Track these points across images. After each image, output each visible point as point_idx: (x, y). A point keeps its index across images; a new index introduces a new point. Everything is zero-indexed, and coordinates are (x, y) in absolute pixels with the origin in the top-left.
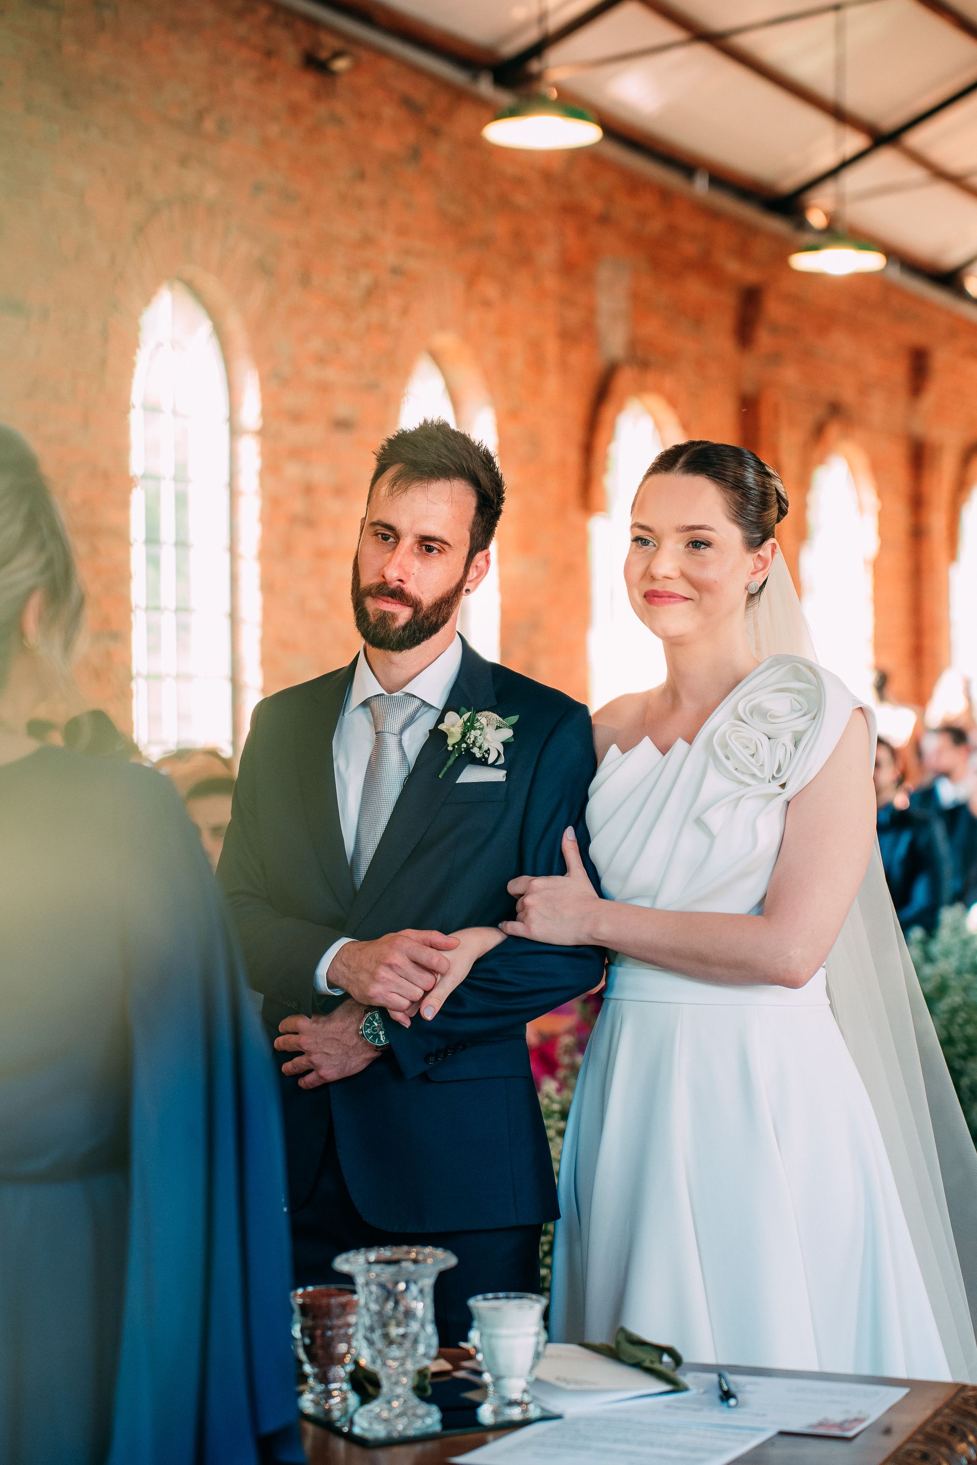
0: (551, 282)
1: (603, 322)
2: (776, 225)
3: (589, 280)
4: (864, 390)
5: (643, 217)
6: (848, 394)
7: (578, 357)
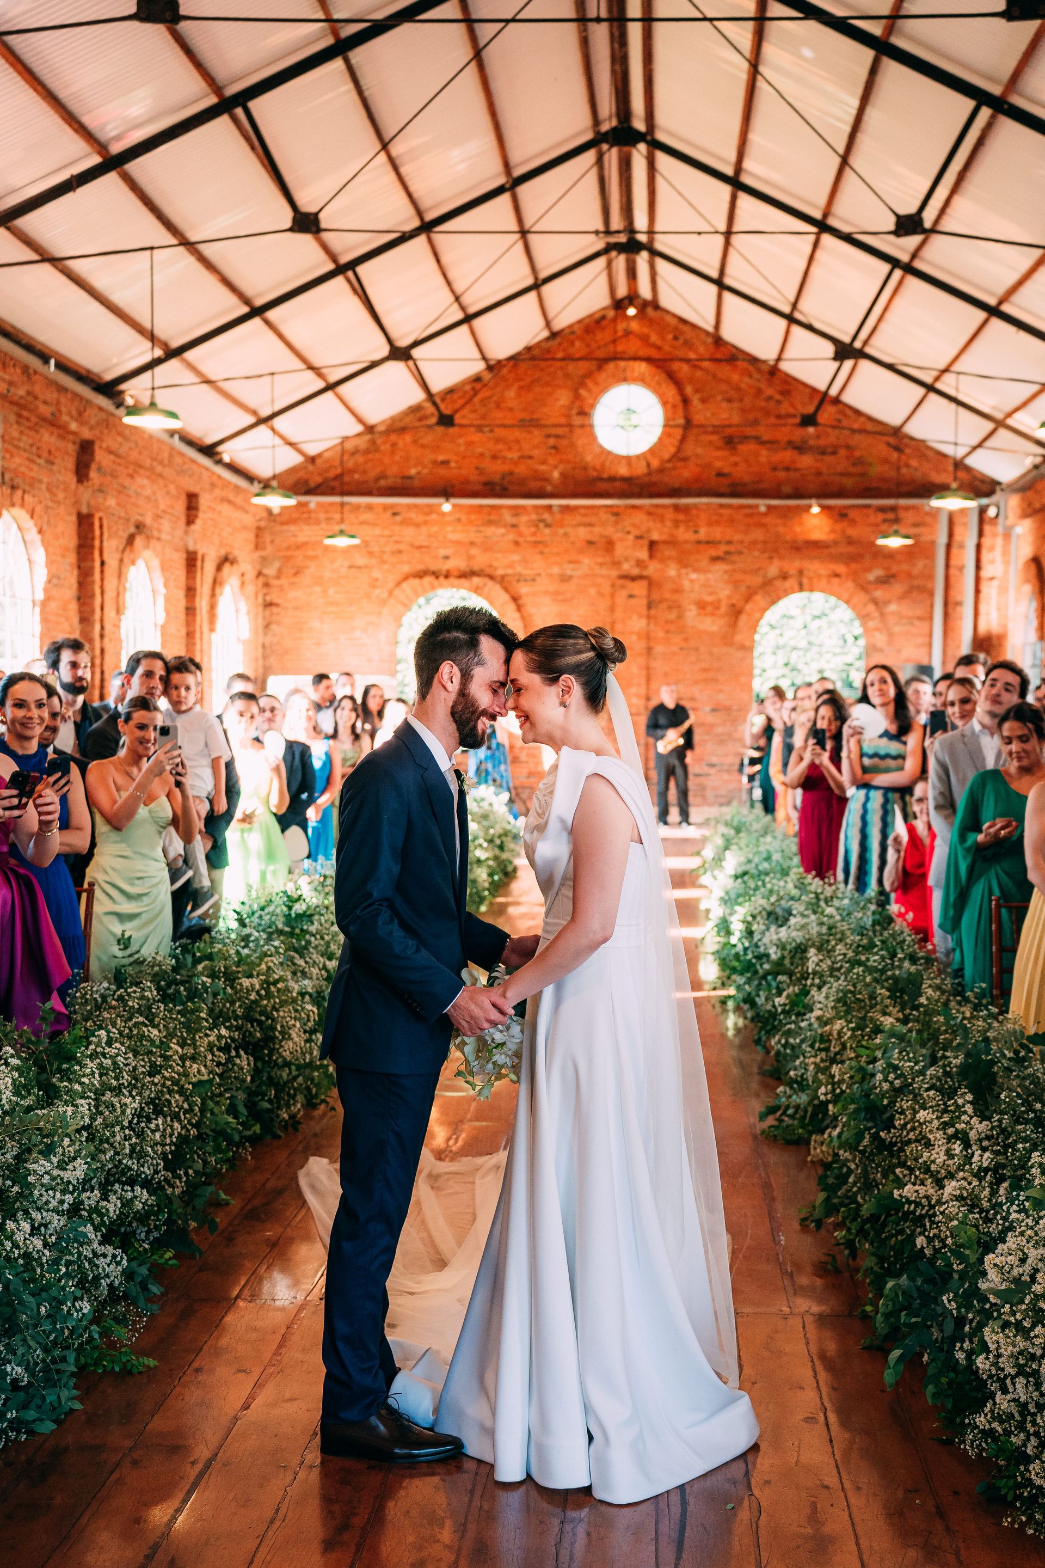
2: (101, 401)
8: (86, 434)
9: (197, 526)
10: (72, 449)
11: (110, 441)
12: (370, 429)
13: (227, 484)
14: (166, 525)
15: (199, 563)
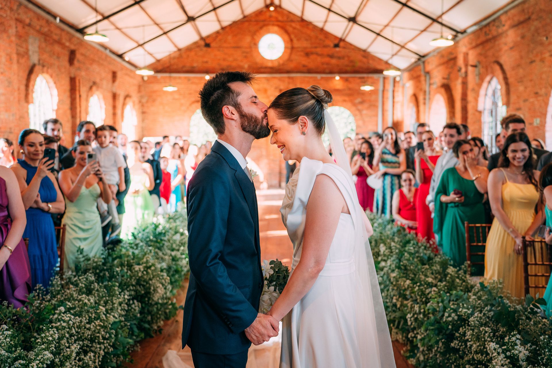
0: (13, 39)
1: (30, 53)
2: (78, 35)
3: (26, 41)
4: (101, 80)
5: (41, 26)
6: (98, 80)
7: (22, 61)
8: (73, 47)
9: (117, 83)
10: (67, 53)
11: (82, 50)
12: (179, 50)
13: (127, 69)
14: (105, 83)
15: (117, 98)
